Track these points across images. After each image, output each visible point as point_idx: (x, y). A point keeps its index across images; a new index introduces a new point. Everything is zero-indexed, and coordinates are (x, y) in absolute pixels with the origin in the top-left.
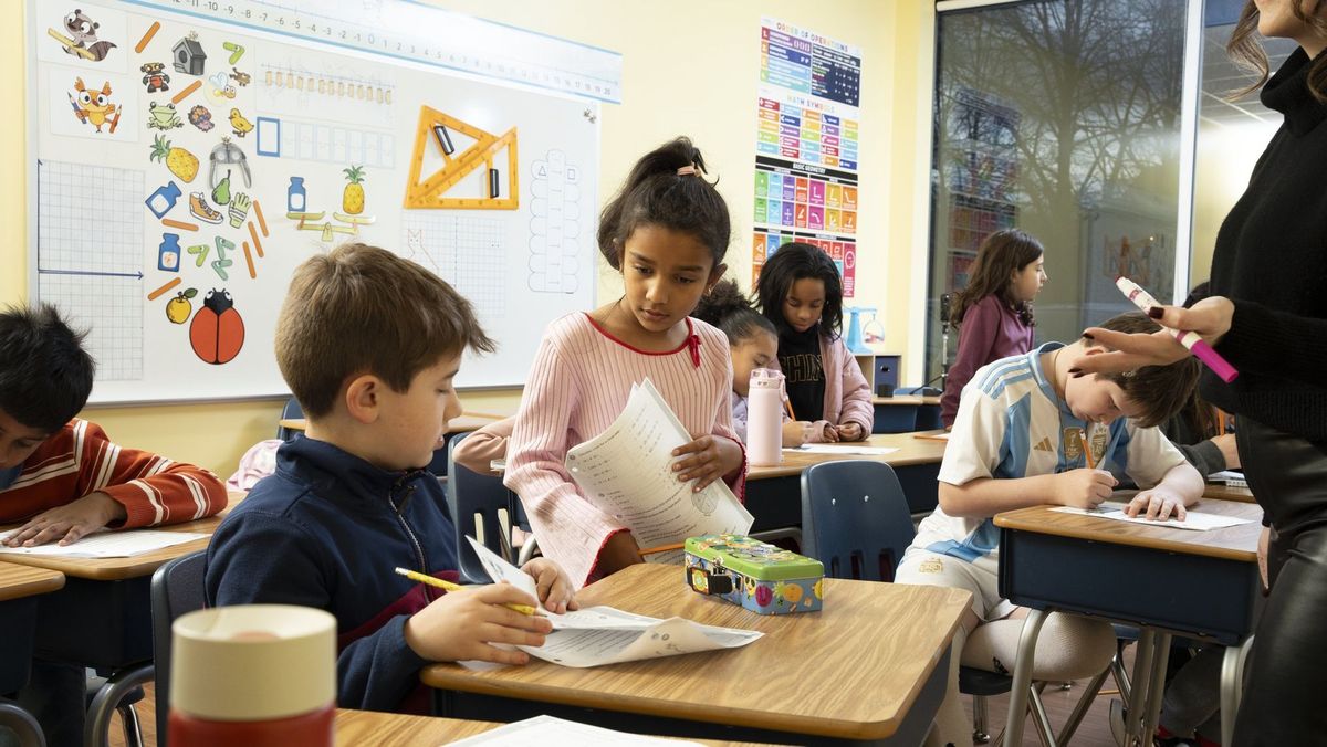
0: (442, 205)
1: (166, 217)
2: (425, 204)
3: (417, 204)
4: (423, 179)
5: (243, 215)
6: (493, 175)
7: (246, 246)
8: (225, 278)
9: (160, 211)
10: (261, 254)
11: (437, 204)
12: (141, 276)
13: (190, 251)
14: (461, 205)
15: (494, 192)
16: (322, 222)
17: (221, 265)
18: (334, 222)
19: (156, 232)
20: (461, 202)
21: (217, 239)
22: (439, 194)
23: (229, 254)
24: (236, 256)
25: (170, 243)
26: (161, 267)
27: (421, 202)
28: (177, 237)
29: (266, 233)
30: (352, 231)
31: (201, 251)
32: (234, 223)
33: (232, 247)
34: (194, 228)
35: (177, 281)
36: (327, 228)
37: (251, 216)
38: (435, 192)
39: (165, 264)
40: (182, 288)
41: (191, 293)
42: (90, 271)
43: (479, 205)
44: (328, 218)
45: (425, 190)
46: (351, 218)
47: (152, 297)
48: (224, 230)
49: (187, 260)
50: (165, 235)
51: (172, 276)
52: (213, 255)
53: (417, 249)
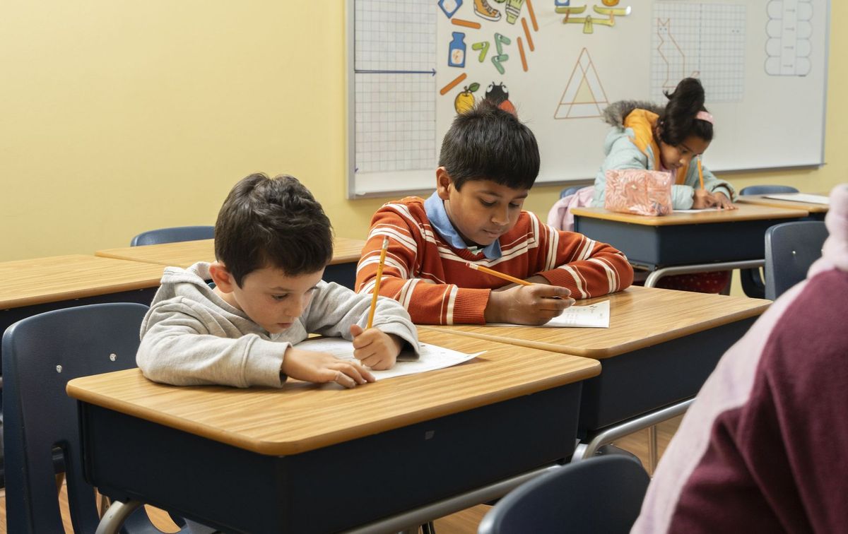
1: (453, 17)
5: (518, 10)
7: (519, 40)
8: (502, 72)
9: (450, 11)
10: (532, 48)
12: (434, 73)
13: (475, 48)
16: (583, 15)
17: (499, 60)
18: (594, 15)
19: (446, 29)
21: (496, 35)
23: (506, 49)
24: (511, 50)
25: (458, 42)
26: (450, 64)
28: (463, 35)
29: (536, 28)
30: (609, 22)
31: (482, 47)
32: (510, 20)
33: (508, 42)
34: (477, 26)
35: (463, 77)
36: (588, 21)
37: (524, 12)
39: (454, 61)
40: (467, 83)
41: (474, 87)
42: (393, 69)
44: (589, 12)
46: (608, 11)
47: (443, 92)
48: (502, 26)
49: (472, 56)
50: (454, 34)
51: (459, 72)
52: (492, 52)
53: (666, 37)
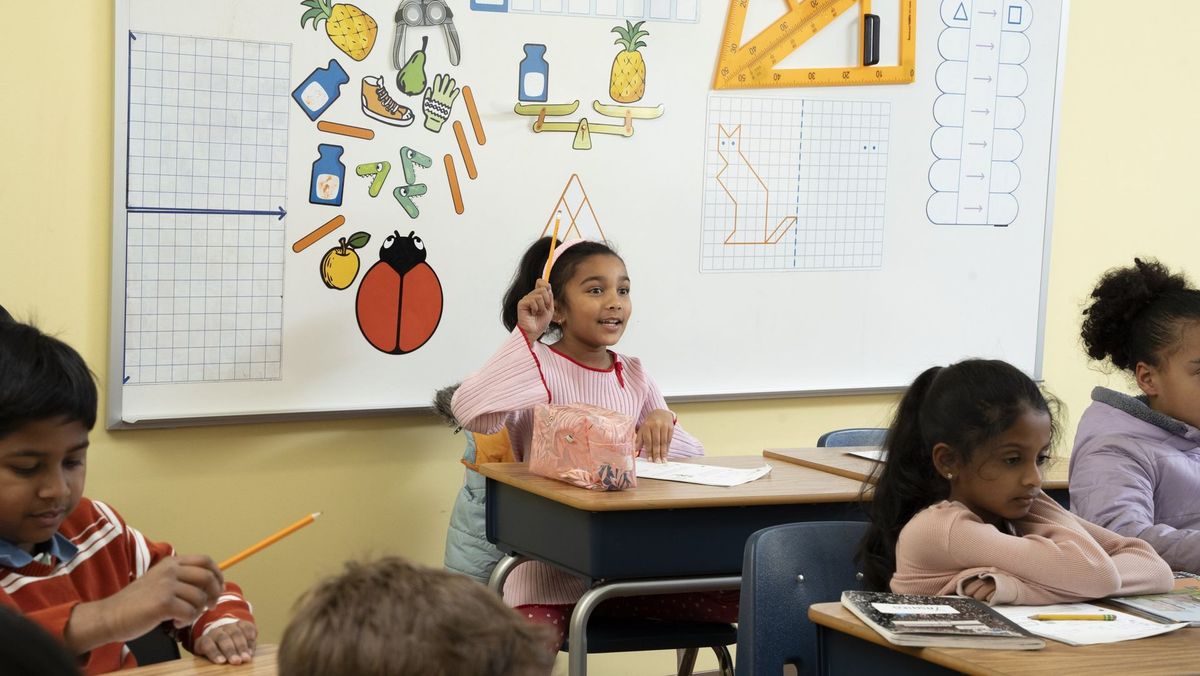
0: (778, 81)
1: (321, 118)
2: (749, 80)
3: (735, 81)
4: (746, 36)
5: (445, 110)
6: (871, 25)
7: (448, 160)
8: (414, 214)
9: (314, 107)
10: (472, 173)
11: (770, 80)
12: (282, 214)
13: (360, 172)
14: (812, 79)
15: (870, 56)
16: (575, 118)
17: (407, 194)
18: (593, 117)
19: (307, 141)
20: (812, 75)
21: (403, 151)
22: (774, 62)
23: (421, 175)
24: (433, 177)
25: (329, 160)
26: (313, 199)
27: (742, 78)
28: (340, 150)
29: (481, 140)
30: (623, 131)
31: (376, 172)
32: (431, 124)
33: (426, 163)
34: (368, 135)
35: (339, 221)
36: (582, 127)
37: (459, 111)
38: (767, 60)
39: (320, 194)
40: (346, 231)
41: (361, 239)
42: (204, 207)
43: (845, 78)
44: (585, 111)
45: (750, 57)
46: (622, 111)
47: (298, 247)
48: (415, 135)
49: (356, 186)
50: (321, 147)
51: (332, 212)
52: (396, 178)
53: (733, 158)
